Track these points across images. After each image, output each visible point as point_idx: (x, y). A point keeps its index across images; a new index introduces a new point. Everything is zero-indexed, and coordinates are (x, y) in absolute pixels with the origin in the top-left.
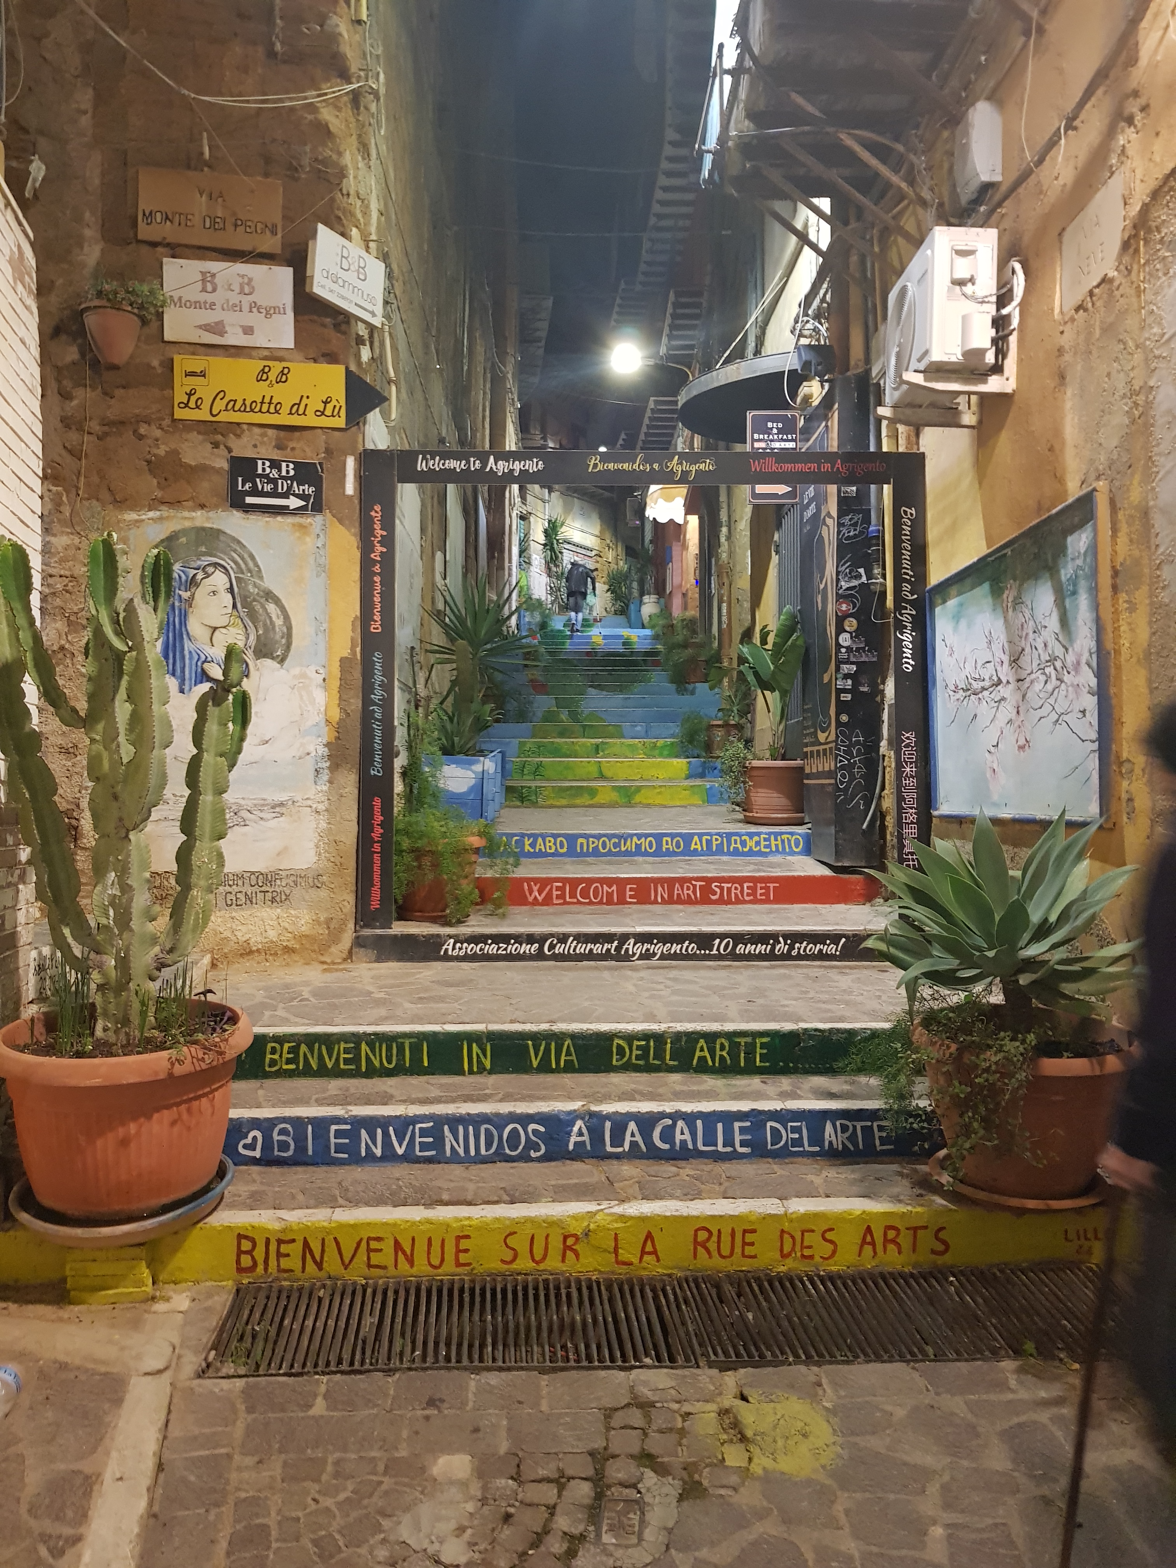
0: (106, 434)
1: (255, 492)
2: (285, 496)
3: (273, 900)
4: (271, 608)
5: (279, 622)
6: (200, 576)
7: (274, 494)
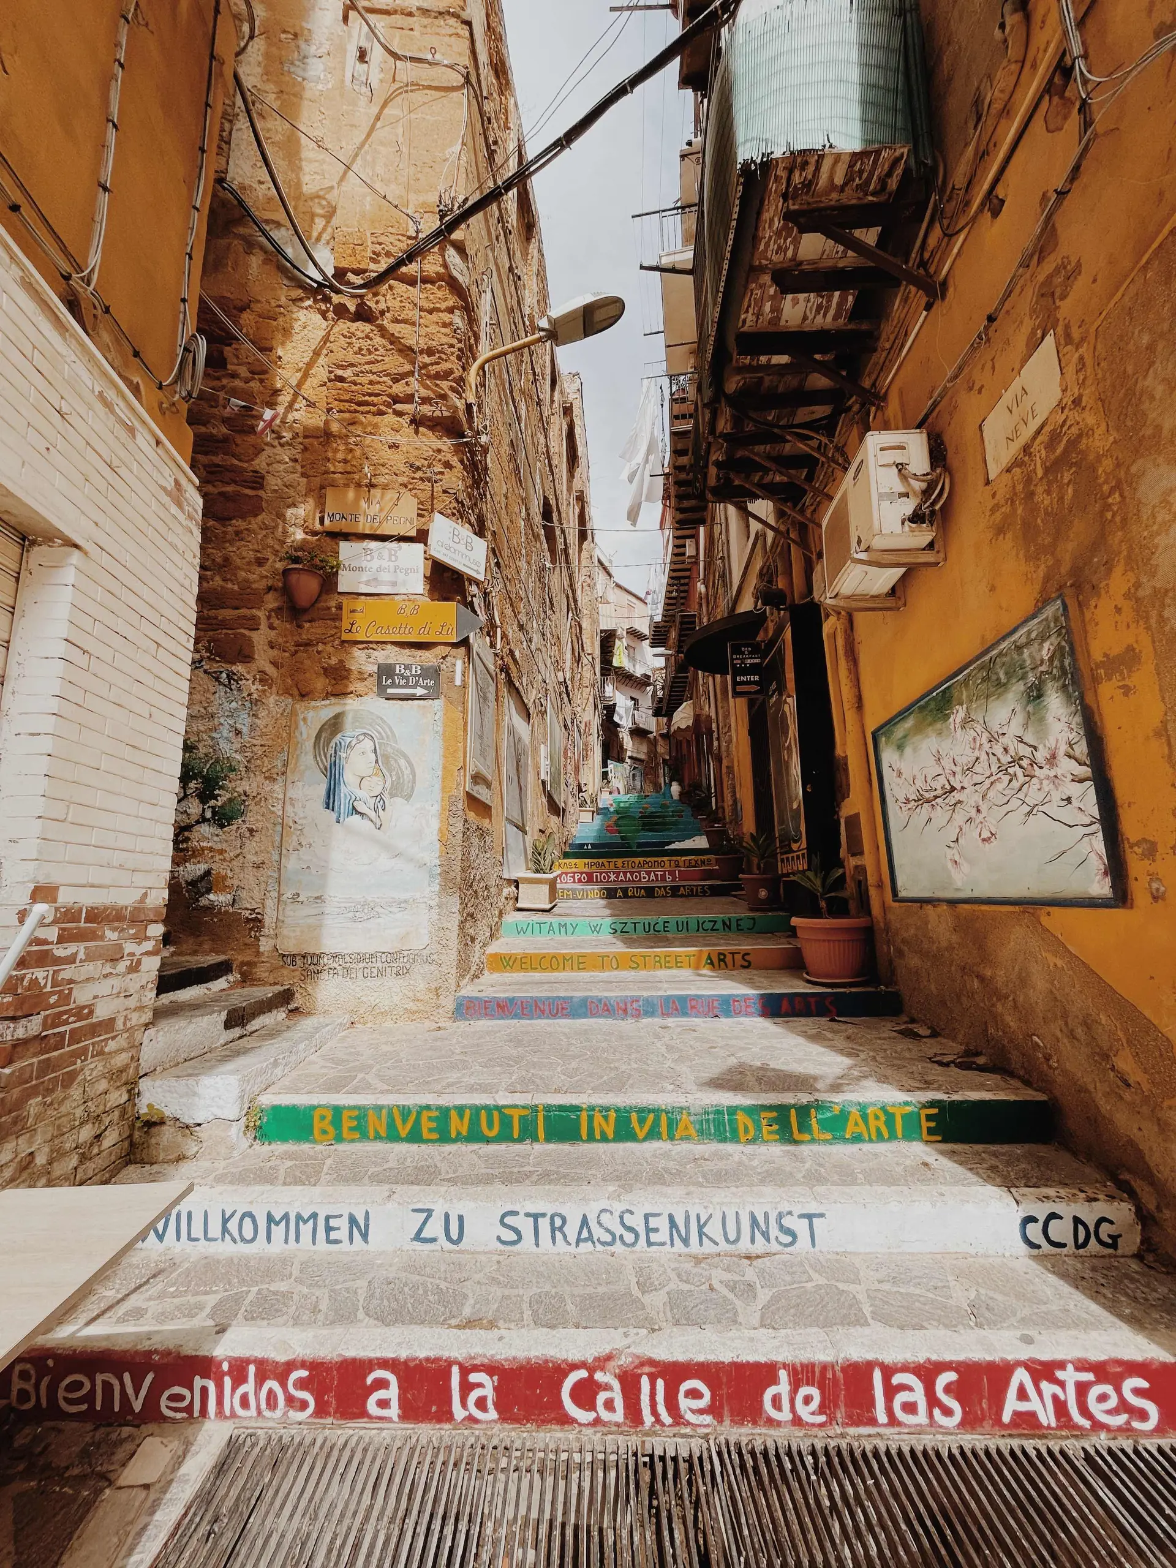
0: (296, 652)
1: (393, 685)
2: (414, 687)
3: (398, 974)
4: (402, 762)
5: (407, 772)
6: (354, 742)
7: (407, 686)
